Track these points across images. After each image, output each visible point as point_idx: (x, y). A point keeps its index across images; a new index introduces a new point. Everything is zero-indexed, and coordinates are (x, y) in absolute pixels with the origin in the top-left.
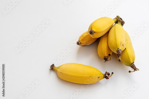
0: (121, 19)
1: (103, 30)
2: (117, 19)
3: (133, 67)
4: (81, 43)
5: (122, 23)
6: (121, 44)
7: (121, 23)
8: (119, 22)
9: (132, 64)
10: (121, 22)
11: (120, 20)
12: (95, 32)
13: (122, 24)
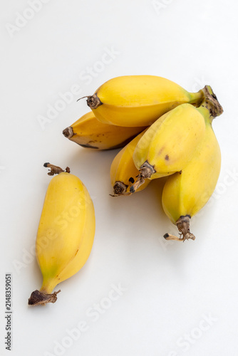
0: (215, 97)
1: (128, 106)
2: (202, 94)
3: (183, 227)
4: (74, 134)
5: (215, 111)
6: (160, 153)
7: (209, 107)
8: (204, 104)
9: (181, 217)
10: (211, 105)
11: (211, 98)
12: (101, 104)
13: (211, 112)
